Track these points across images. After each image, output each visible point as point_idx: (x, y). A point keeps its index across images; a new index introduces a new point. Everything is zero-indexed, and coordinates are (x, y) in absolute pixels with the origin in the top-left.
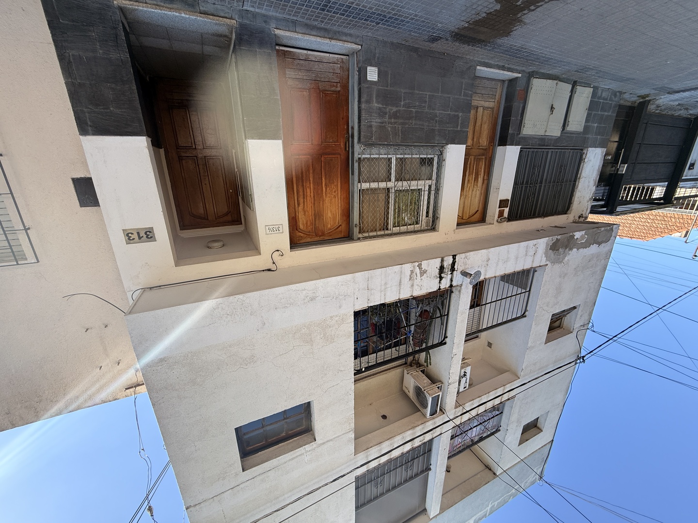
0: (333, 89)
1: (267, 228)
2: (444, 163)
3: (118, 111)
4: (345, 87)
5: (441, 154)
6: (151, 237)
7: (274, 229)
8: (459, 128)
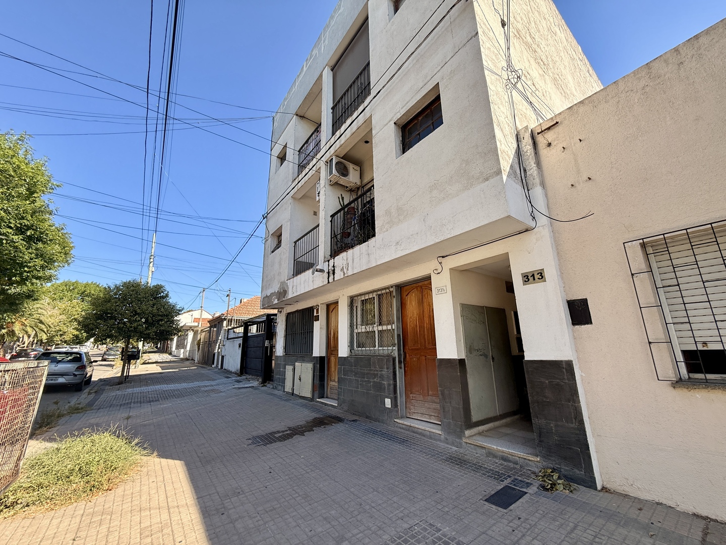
0: (414, 395)
1: (445, 292)
2: (349, 345)
3: (543, 380)
4: (407, 396)
5: (351, 350)
6: (525, 277)
7: (441, 290)
8: (343, 367)
